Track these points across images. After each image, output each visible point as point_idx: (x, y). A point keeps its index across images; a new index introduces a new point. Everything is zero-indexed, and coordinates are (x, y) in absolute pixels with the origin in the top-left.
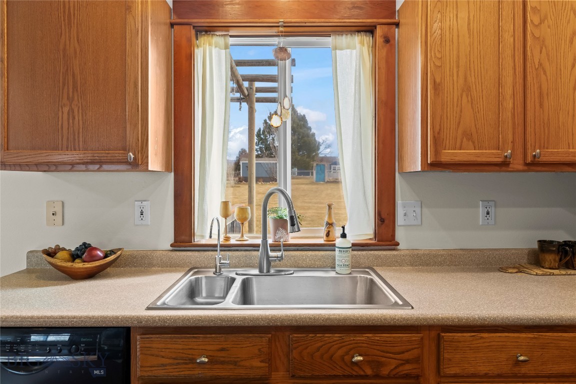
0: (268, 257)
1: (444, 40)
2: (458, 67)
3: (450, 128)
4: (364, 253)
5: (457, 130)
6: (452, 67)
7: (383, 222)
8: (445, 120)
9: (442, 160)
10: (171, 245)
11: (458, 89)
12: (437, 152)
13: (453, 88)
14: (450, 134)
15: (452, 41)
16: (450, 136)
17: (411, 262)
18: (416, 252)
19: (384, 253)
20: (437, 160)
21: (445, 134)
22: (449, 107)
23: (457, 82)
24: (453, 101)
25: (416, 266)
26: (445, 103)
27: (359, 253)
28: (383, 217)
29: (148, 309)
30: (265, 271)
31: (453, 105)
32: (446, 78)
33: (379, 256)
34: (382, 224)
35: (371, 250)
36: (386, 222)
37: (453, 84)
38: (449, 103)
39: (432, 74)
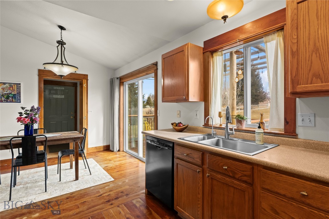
0: (228, 132)
1: (300, 27)
2: (309, 39)
3: (303, 74)
4: (276, 137)
5: (309, 74)
6: (305, 40)
7: (288, 123)
8: (300, 69)
9: (297, 91)
10: (203, 126)
11: (309, 51)
12: (293, 87)
13: (306, 52)
14: (303, 77)
15: (305, 27)
16: (303, 78)
17: (304, 146)
18: (308, 141)
19: (287, 139)
20: (294, 91)
21: (300, 77)
22: (303, 62)
23: (309, 48)
24: (306, 59)
25: (308, 148)
26: (300, 60)
27: (273, 137)
28: (288, 121)
29: (178, 139)
30: (227, 138)
31: (306, 60)
32: (301, 48)
33: (284, 140)
34: (287, 124)
35: (280, 137)
36: (289, 123)
37: (306, 49)
38: (303, 61)
39: (291, 48)
